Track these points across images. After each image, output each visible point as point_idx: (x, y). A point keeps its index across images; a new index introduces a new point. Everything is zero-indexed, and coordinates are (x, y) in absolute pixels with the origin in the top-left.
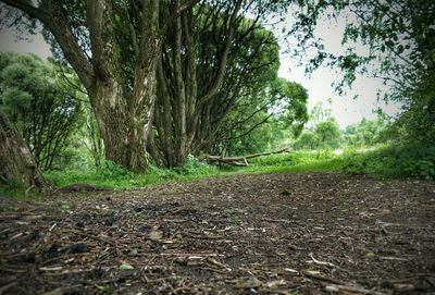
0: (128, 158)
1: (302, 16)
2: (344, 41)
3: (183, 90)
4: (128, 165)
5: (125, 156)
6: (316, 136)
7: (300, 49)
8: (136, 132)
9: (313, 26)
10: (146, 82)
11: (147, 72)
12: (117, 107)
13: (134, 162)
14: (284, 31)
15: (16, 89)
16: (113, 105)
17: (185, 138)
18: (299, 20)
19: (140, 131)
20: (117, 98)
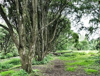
0: (27, 68)
1: (77, 16)
2: (89, 23)
3: (43, 41)
4: (27, 71)
5: (26, 68)
6: (82, 44)
7: (76, 25)
8: (29, 61)
9: (80, 19)
10: (33, 47)
11: (33, 44)
12: (25, 55)
13: (28, 70)
14: (72, 19)
15: (2, 33)
16: (24, 54)
17: (43, 53)
18: (76, 17)
19: (30, 61)
20: (25, 52)
